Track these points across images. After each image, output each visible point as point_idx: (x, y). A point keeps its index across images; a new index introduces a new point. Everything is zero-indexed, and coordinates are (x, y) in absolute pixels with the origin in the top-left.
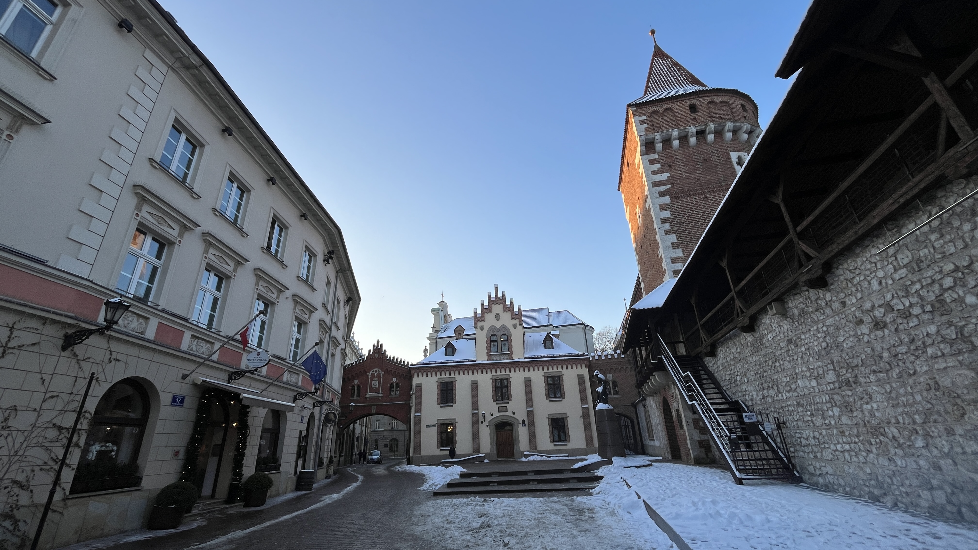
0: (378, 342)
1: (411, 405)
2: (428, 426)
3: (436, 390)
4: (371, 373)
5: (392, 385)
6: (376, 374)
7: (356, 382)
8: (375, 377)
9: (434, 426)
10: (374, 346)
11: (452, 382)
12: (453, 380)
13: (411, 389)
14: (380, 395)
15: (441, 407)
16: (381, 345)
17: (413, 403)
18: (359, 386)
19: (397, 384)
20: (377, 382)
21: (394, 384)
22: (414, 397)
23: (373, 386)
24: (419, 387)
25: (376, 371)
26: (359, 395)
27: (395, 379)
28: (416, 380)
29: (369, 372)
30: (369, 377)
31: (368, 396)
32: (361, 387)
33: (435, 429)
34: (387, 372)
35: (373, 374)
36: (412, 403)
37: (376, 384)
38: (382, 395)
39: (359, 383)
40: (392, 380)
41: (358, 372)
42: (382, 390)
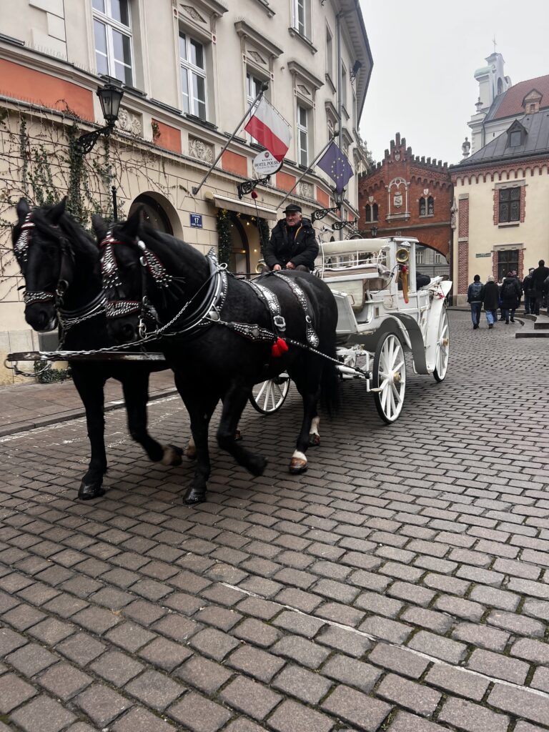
0: (398, 135)
1: (453, 227)
2: (478, 256)
3: (492, 203)
4: (391, 185)
5: (422, 200)
6: (398, 185)
7: (371, 199)
8: (397, 190)
9: (488, 255)
10: (392, 142)
11: (519, 188)
12: (519, 184)
13: (451, 204)
14: (406, 216)
15: (500, 227)
16: (404, 140)
17: (456, 225)
18: (375, 206)
19: (430, 198)
20: (401, 198)
21: (426, 199)
22: (456, 215)
23: (395, 204)
24: (465, 201)
25: (398, 182)
26: (375, 218)
27: (426, 191)
28: (459, 191)
29: (388, 185)
30: (389, 191)
31: (389, 218)
32: (379, 206)
33: (491, 258)
34: (415, 181)
35: (394, 186)
36: (454, 224)
37: (399, 200)
38: (409, 216)
39: (375, 201)
40: (423, 192)
41: (373, 185)
42: (409, 208)
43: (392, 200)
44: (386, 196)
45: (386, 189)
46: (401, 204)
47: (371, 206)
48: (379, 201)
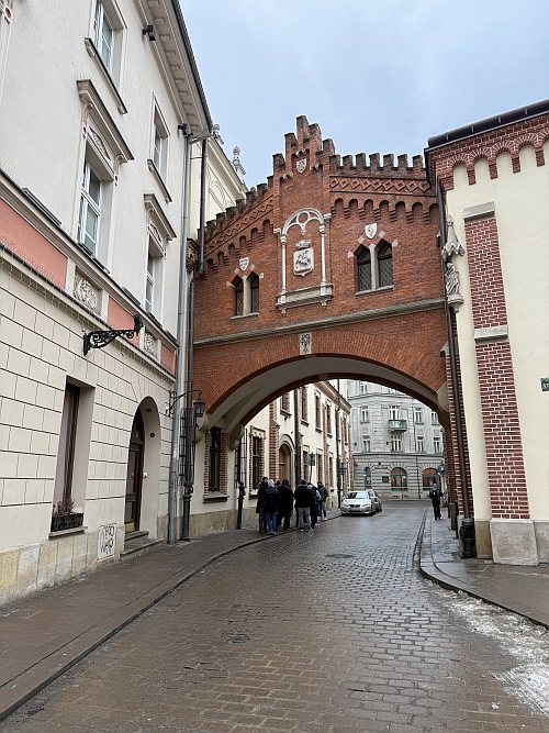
0: (301, 120)
1: (452, 299)
4: (287, 227)
6: (303, 226)
7: (244, 263)
8: (301, 237)
10: (289, 136)
16: (315, 126)
18: (253, 277)
19: (383, 244)
20: (310, 253)
22: (462, 265)
23: (297, 268)
24: (482, 221)
25: (303, 217)
28: (461, 200)
29: (282, 227)
30: (283, 239)
31: (282, 300)
32: (261, 276)
34: (343, 209)
35: (295, 229)
37: (305, 258)
38: (329, 291)
39: (253, 267)
40: (363, 233)
41: (247, 233)
42: (330, 273)
43: (290, 260)
44: (276, 253)
45: (277, 236)
46: (311, 266)
47: (244, 278)
48: (260, 266)
